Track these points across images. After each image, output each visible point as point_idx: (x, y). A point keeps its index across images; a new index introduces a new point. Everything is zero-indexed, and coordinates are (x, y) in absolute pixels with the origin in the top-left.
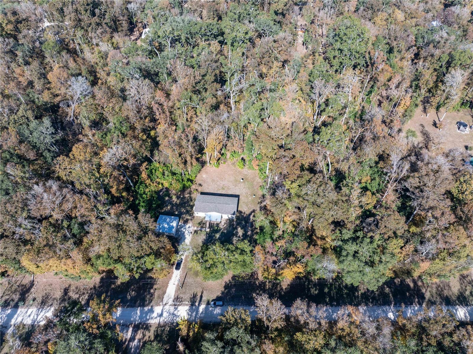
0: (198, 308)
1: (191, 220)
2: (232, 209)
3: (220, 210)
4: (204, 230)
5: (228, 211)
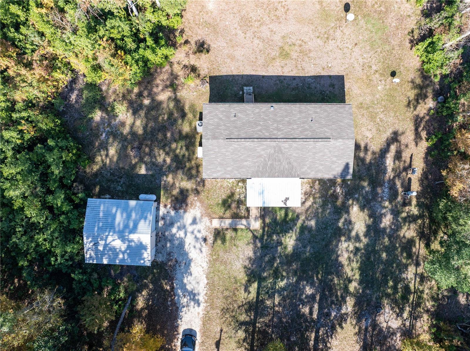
2: (336, 156)
3: (295, 164)
4: (243, 227)
5: (322, 165)
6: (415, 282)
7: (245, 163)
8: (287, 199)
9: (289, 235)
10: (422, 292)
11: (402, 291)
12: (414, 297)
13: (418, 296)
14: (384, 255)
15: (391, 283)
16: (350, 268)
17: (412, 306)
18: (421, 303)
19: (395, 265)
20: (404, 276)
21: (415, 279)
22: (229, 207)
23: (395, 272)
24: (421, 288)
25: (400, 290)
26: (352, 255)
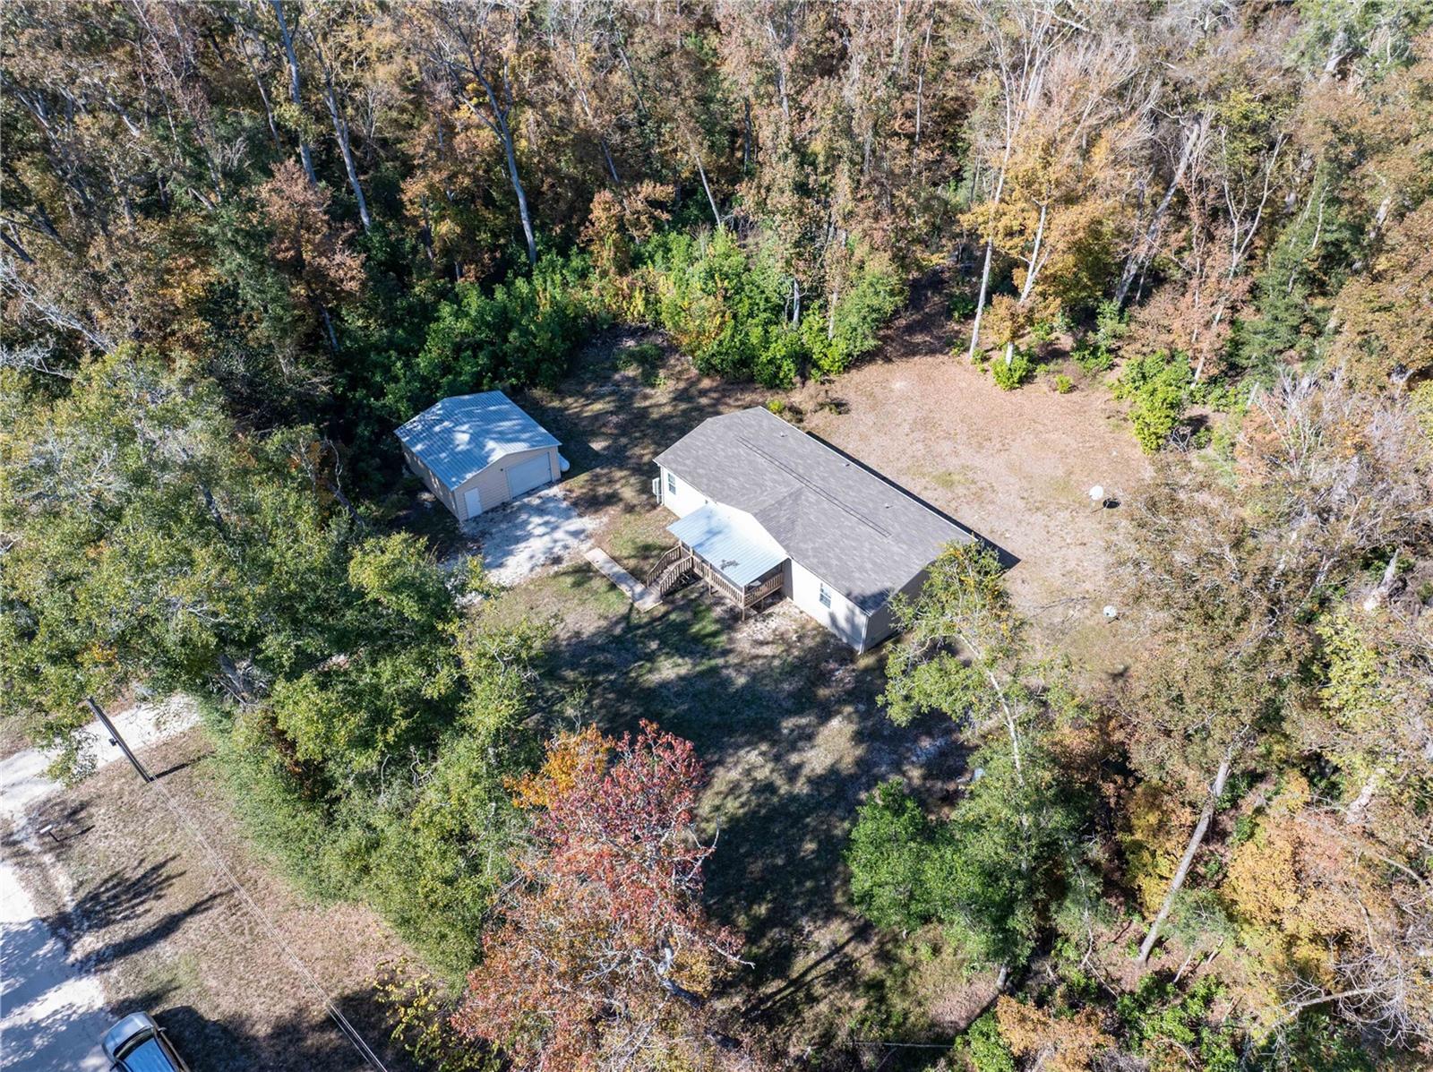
0: (58, 974)
1: (630, 509)
2: (874, 563)
3: (799, 529)
4: (629, 594)
5: (840, 559)
6: (817, 963)
7: (730, 480)
8: (733, 564)
9: (680, 661)
10: (812, 1000)
11: (768, 951)
12: (780, 991)
13: (793, 1000)
14: (810, 846)
15: (762, 910)
16: (717, 802)
17: (754, 1008)
18: (782, 1021)
19: (809, 884)
20: (808, 926)
21: (824, 959)
22: (646, 558)
23: (796, 897)
24: (819, 990)
25: (766, 943)
26: (747, 786)
